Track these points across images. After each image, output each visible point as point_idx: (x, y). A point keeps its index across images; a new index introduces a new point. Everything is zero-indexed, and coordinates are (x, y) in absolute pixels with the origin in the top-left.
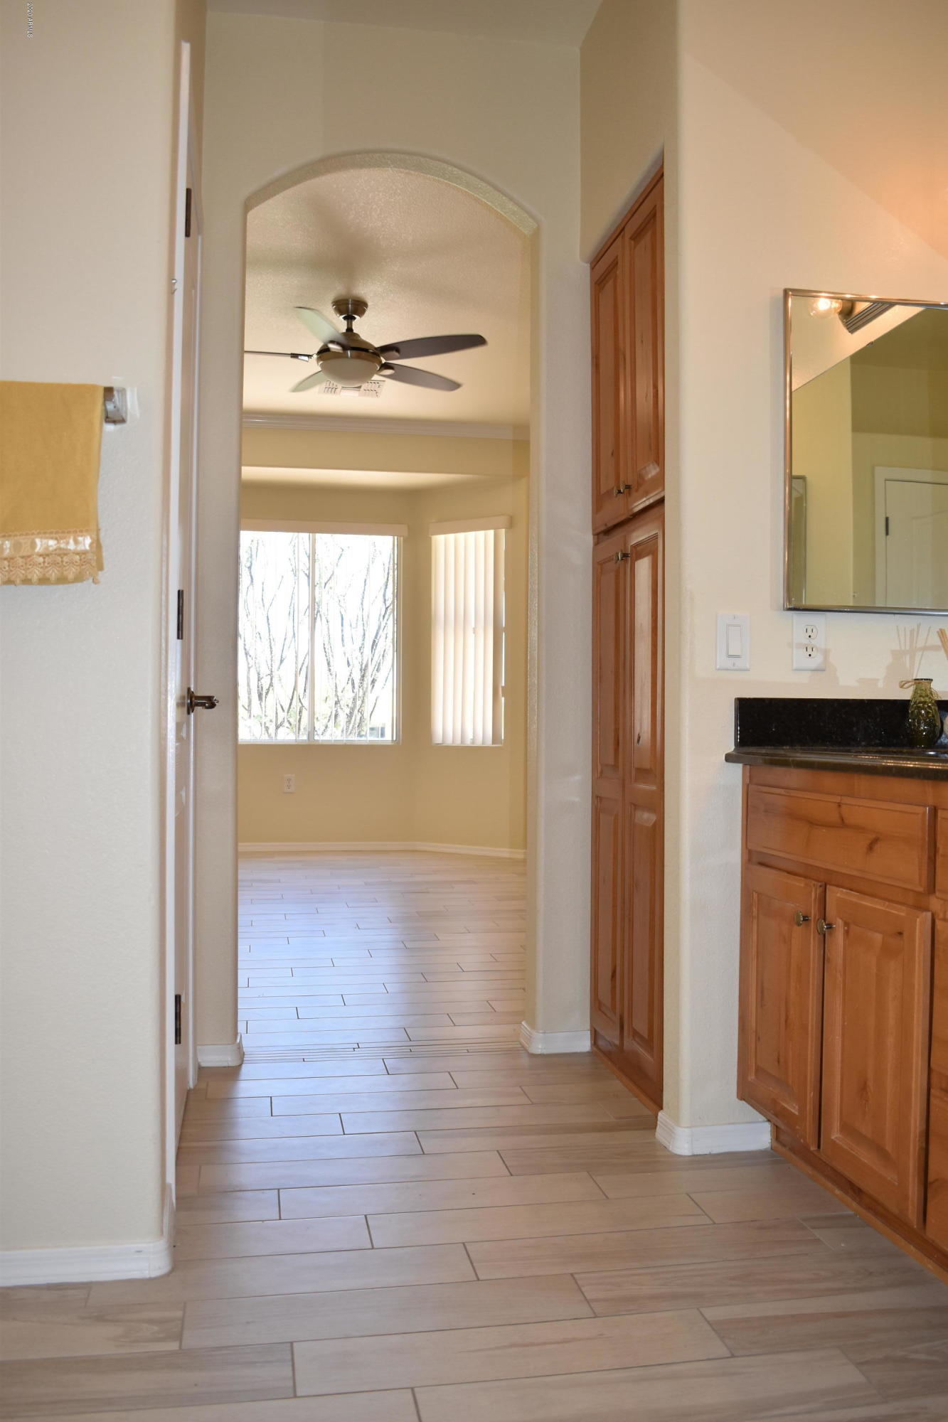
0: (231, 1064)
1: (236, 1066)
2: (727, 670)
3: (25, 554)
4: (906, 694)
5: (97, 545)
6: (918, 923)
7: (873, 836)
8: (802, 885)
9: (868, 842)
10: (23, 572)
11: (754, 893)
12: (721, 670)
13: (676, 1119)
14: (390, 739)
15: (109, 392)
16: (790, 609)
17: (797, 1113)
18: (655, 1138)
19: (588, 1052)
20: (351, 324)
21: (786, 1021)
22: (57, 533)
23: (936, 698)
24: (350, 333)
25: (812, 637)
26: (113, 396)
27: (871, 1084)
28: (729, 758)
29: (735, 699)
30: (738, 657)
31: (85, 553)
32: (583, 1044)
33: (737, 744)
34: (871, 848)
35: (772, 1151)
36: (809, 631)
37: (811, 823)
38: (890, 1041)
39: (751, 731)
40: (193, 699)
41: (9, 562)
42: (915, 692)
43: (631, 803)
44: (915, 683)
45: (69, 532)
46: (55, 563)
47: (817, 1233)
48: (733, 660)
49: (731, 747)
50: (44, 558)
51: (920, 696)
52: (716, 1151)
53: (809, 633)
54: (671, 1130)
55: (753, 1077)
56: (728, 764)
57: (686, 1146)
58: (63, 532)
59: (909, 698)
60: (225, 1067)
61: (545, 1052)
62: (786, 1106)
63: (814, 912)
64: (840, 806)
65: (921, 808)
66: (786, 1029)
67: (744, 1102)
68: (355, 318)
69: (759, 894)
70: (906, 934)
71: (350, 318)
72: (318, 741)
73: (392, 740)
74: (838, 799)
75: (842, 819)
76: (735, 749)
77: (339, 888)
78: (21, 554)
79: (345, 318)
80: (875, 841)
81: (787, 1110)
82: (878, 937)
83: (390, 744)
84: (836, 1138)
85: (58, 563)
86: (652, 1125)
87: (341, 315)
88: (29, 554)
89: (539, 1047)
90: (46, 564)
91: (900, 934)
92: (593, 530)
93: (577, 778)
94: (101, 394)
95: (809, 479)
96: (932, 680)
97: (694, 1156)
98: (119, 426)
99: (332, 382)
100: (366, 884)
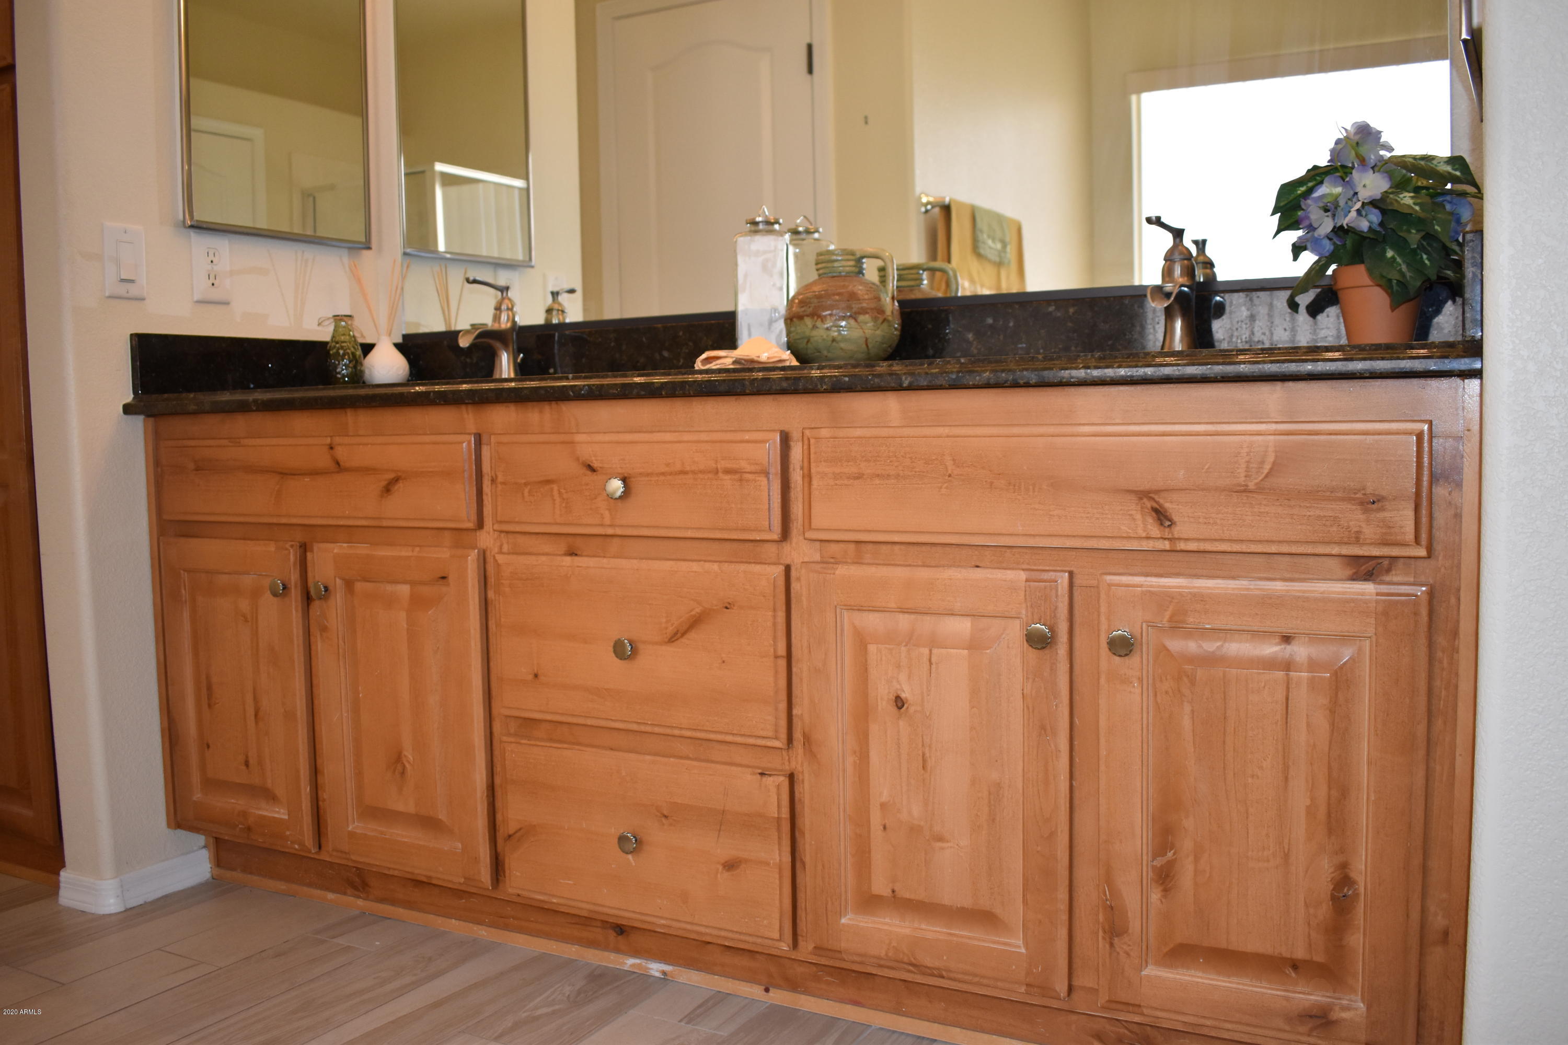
2: (119, 298)
4: (324, 334)
6: (469, 562)
7: (391, 476)
8: (272, 549)
9: (384, 483)
12: (112, 297)
16: (190, 227)
17: (286, 817)
18: (59, 903)
21: (256, 715)
25: (215, 263)
27: (409, 754)
28: (128, 409)
29: (131, 336)
30: (132, 281)
33: (135, 392)
34: (388, 489)
35: (215, 881)
36: (211, 254)
37: (281, 473)
39: (154, 375)
42: (335, 331)
44: (335, 320)
47: (342, 941)
48: (126, 286)
49: (129, 398)
51: (341, 334)
53: (211, 257)
54: (82, 888)
56: (126, 416)
57: (115, 901)
62: (260, 813)
63: (294, 577)
64: (332, 448)
66: (257, 723)
67: (176, 829)
70: (452, 578)
74: (328, 440)
75: (339, 463)
76: (134, 398)
80: (396, 480)
81: (265, 816)
82: (404, 590)
84: (355, 828)
91: (442, 579)
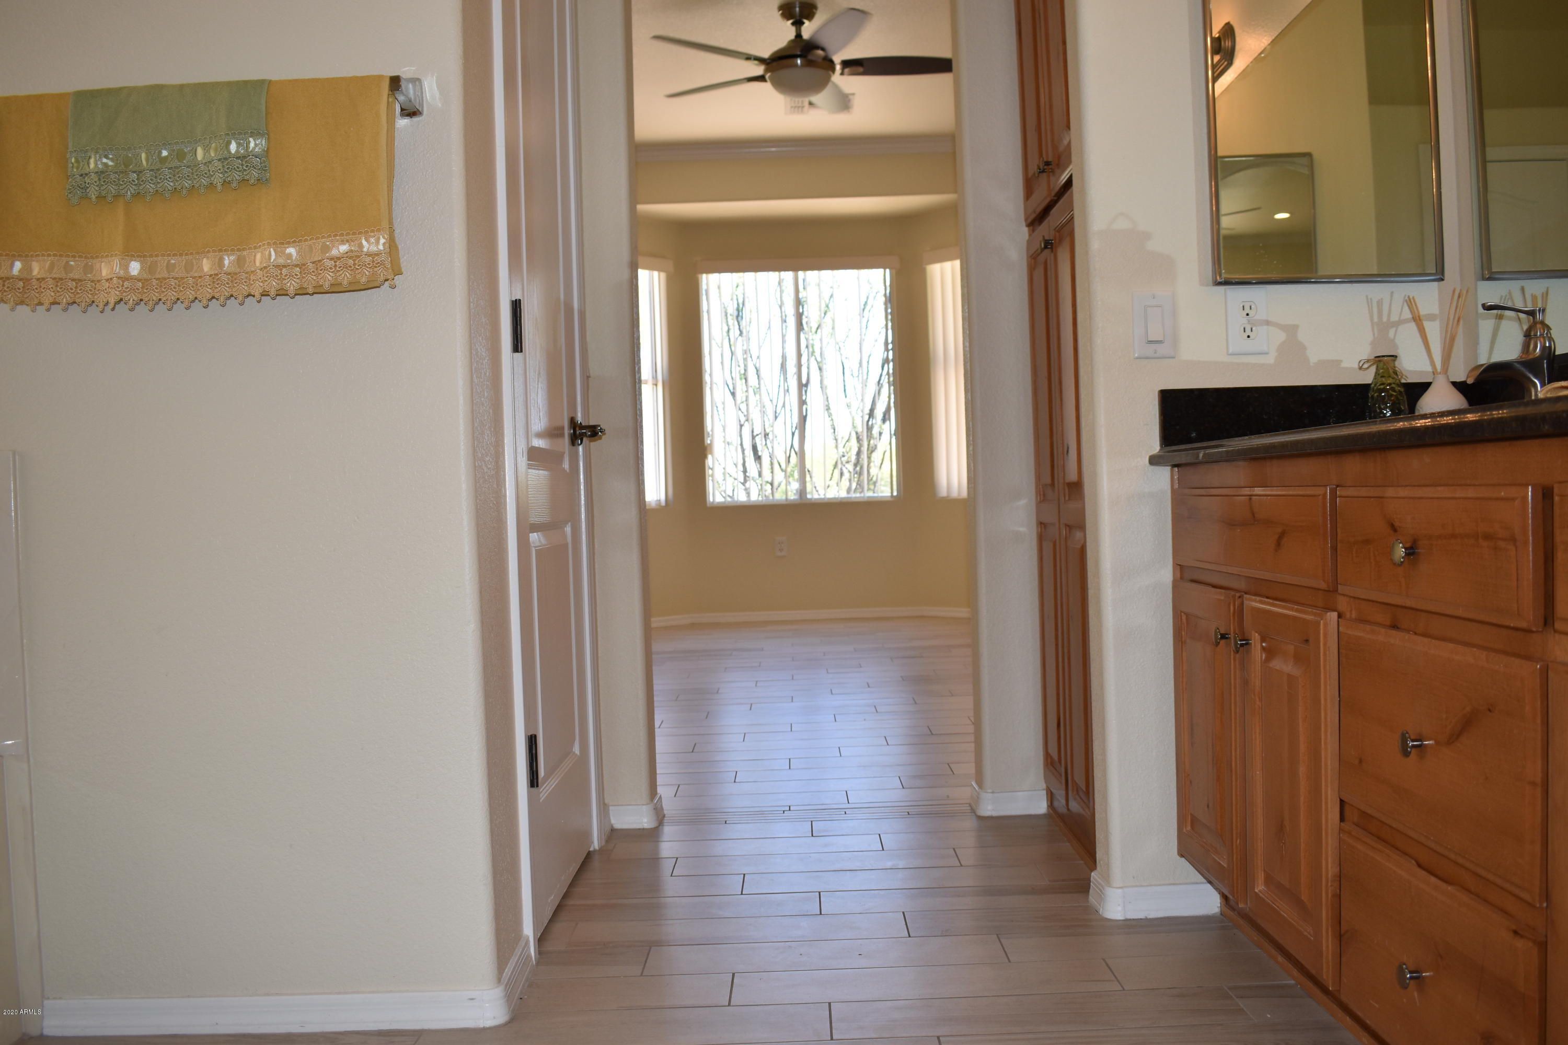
0: (646, 826)
1: (655, 828)
2: (1147, 358)
3: (316, 259)
4: (1367, 377)
5: (392, 245)
6: (1324, 627)
7: (1281, 530)
8: (1223, 598)
9: (1277, 537)
10: (315, 278)
11: (1183, 614)
12: (1140, 358)
13: (1107, 879)
14: (889, 494)
15: (395, 82)
16: (1220, 284)
17: (1225, 866)
18: (1088, 901)
19: (1044, 815)
20: (800, 30)
21: (1213, 759)
22: (348, 234)
23: (1403, 381)
24: (798, 39)
25: (1250, 315)
26: (400, 86)
27: (1287, 823)
28: (1154, 461)
29: (1159, 391)
30: (1160, 342)
31: (378, 254)
32: (1041, 807)
33: (1161, 446)
34: (1279, 544)
35: (1221, 917)
36: (1247, 308)
37: (1227, 523)
38: (1302, 770)
40: (577, 429)
41: (300, 268)
42: (1377, 374)
43: (1067, 525)
44: (1378, 362)
45: (360, 233)
46: (346, 267)
47: (1242, 1003)
48: (1154, 346)
49: (1154, 445)
50: (335, 262)
51: (1382, 377)
52: (1153, 915)
53: (1247, 310)
54: (1101, 891)
55: (1189, 828)
56: (1153, 467)
57: (1120, 908)
58: (354, 234)
59: (1370, 382)
60: (639, 829)
61: (995, 814)
62: (1217, 858)
63: (1233, 628)
64: (1251, 499)
65: (1322, 488)
66: (1213, 767)
67: (1183, 859)
68: (803, 23)
69: (1187, 615)
70: (1312, 641)
71: (798, 24)
72: (811, 499)
73: (892, 495)
74: (1250, 492)
75: (1253, 514)
76: (1160, 450)
77: (824, 655)
78: (312, 260)
79: (793, 24)
80: (1282, 536)
81: (1218, 863)
83: (890, 499)
84: (1260, 891)
85: (350, 267)
86: (1083, 887)
87: (788, 19)
88: (320, 258)
89: (988, 809)
90: (338, 269)
91: (1307, 641)
92: (1026, 220)
93: (1023, 502)
94: (386, 85)
95: (1316, 156)
96: (1396, 357)
97: (1126, 920)
98: (416, 119)
99: (797, 100)
100: (855, 650)
